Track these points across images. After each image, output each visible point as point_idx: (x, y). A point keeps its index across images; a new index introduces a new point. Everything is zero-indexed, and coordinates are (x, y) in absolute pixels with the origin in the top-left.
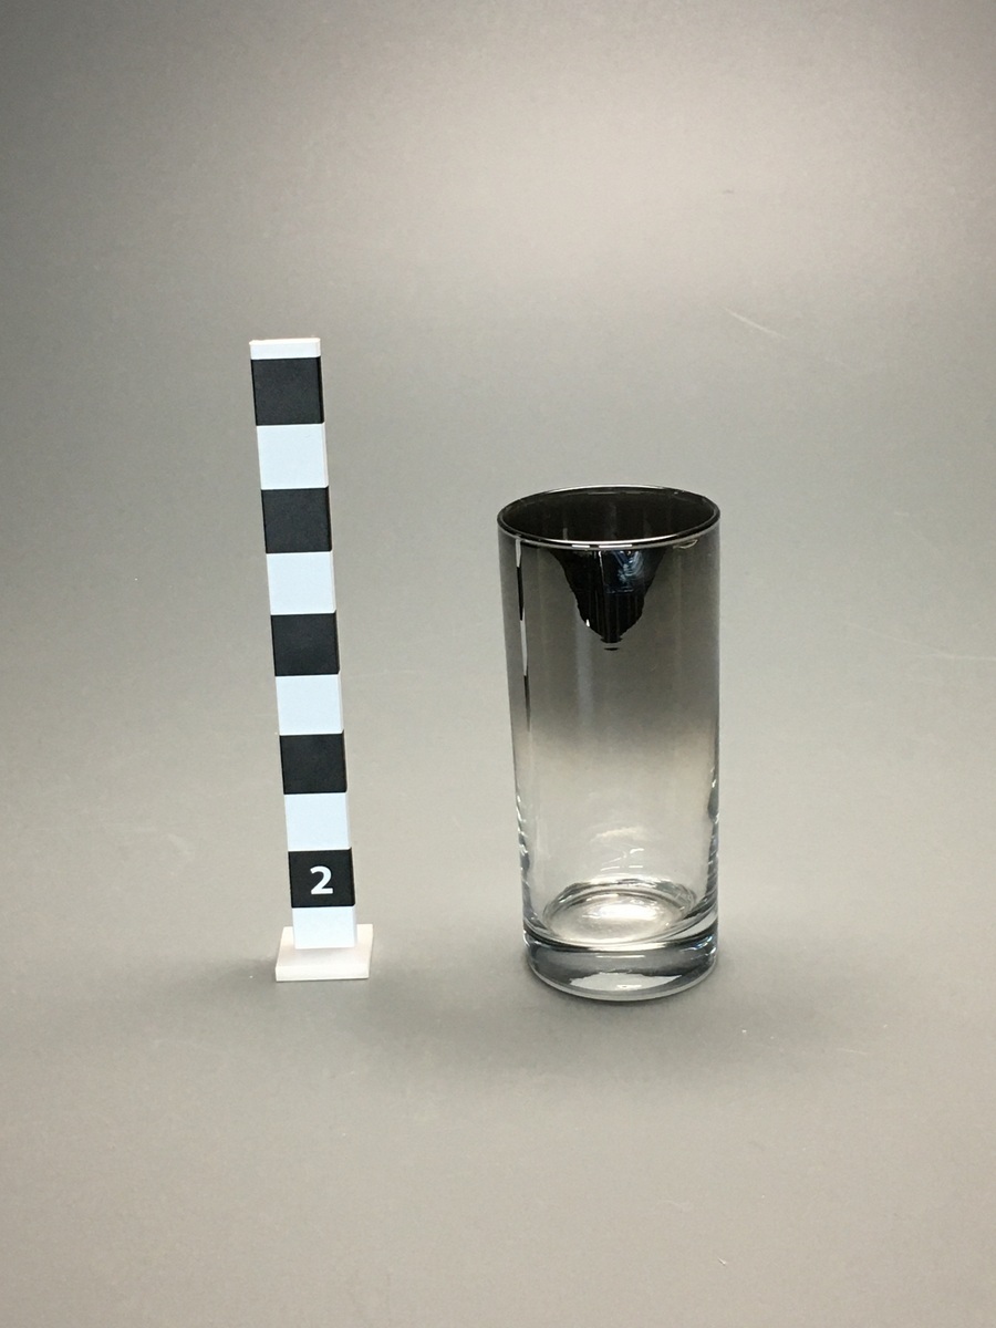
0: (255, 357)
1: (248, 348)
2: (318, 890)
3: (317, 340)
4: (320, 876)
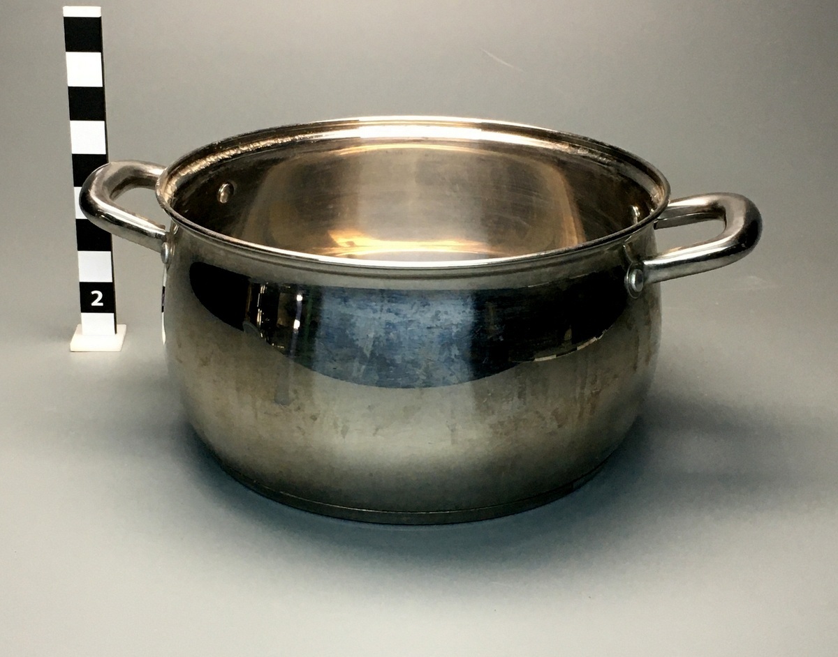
0: (66, 15)
1: (62, 10)
2: (95, 303)
3: (100, 8)
4: (96, 296)
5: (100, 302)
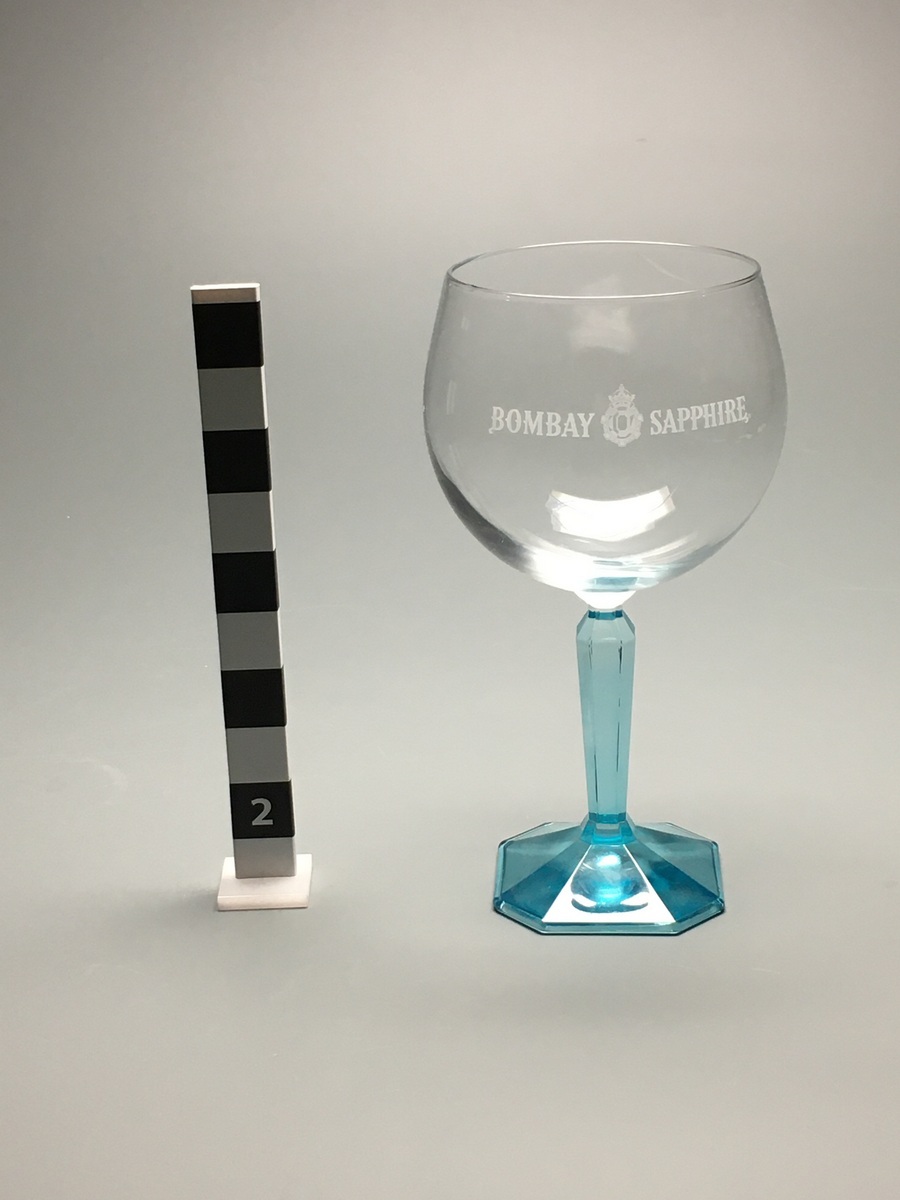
5: (265, 819)
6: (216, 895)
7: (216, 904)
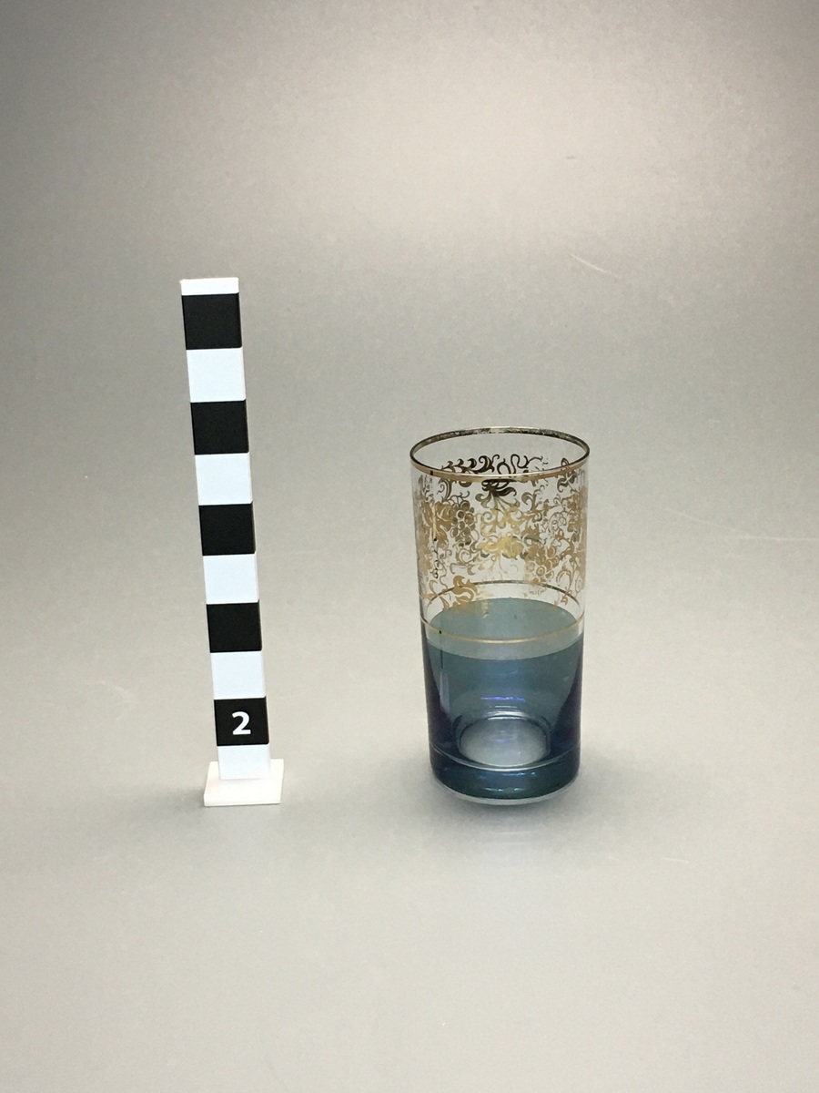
0: (184, 294)
1: (179, 286)
2: (239, 731)
3: (236, 280)
4: (240, 720)
5: (245, 728)
6: (202, 792)
7: (202, 802)
